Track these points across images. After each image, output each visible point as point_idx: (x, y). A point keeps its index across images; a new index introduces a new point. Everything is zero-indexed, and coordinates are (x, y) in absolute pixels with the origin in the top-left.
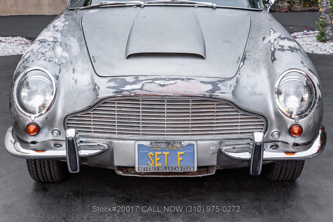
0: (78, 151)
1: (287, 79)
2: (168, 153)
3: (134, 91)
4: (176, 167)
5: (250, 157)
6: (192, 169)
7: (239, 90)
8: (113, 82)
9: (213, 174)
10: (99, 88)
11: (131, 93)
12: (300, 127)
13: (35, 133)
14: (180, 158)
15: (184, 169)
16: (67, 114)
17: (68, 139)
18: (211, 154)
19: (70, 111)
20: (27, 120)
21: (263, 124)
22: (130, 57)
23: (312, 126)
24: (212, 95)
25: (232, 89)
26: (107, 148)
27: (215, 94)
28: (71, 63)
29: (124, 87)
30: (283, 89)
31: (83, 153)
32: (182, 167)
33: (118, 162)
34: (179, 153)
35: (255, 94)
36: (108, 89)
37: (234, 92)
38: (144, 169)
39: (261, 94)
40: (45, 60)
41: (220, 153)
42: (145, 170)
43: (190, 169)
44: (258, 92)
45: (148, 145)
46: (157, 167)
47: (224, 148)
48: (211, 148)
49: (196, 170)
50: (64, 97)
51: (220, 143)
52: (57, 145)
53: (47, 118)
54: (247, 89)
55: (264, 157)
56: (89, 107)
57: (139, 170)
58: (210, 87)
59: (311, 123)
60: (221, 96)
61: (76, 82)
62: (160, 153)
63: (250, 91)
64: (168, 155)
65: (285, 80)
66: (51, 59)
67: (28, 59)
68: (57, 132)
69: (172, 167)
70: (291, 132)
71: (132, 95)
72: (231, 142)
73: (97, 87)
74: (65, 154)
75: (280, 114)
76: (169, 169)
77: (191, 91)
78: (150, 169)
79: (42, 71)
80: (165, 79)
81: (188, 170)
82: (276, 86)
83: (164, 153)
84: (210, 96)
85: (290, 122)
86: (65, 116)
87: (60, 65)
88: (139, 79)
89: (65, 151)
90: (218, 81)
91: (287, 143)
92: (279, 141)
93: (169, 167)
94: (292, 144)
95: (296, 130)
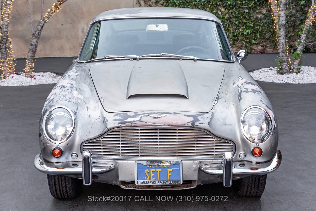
0: (91, 168)
1: (250, 113)
2: (160, 170)
3: (134, 122)
4: (166, 181)
5: (223, 172)
6: (179, 182)
7: (213, 121)
8: (118, 116)
9: (195, 187)
10: (107, 121)
11: (132, 124)
12: (260, 149)
13: (59, 156)
14: (169, 174)
15: (173, 182)
16: (83, 141)
17: (85, 157)
18: (194, 171)
19: (86, 138)
20: (53, 146)
21: (233, 147)
22: (130, 97)
23: (269, 148)
24: (193, 125)
25: (209, 120)
26: (113, 167)
27: (196, 124)
28: (85, 103)
29: (127, 120)
30: (247, 120)
31: (94, 170)
32: (171, 181)
33: (122, 177)
34: (169, 170)
35: (226, 124)
36: (115, 121)
37: (210, 124)
38: (142, 183)
39: (230, 125)
40: (66, 100)
41: (200, 170)
42: (143, 184)
43: (177, 182)
44: (228, 123)
45: (145, 164)
46: (152, 181)
47: (203, 167)
48: (193, 166)
49: (181, 183)
50: (81, 128)
51: (200, 162)
52: (75, 165)
53: (68, 144)
54: (219, 121)
55: (233, 172)
56: (100, 135)
57: (138, 184)
58: (191, 119)
59: (268, 146)
60: (200, 125)
61: (89, 116)
62: (154, 170)
63: (222, 122)
64: (160, 171)
65: (248, 114)
66: (70, 100)
67: (53, 100)
68: (75, 154)
69: (163, 181)
70: (253, 153)
71: (133, 125)
72: (208, 162)
73: (106, 120)
74: (82, 171)
75: (245, 139)
76: (161, 182)
77: (177, 122)
78: (146, 183)
79: (64, 108)
80: (157, 113)
81: (176, 183)
82: (242, 118)
83: (157, 170)
84: (192, 126)
85: (253, 145)
86: (81, 142)
87: (77, 104)
88: (138, 113)
89: (82, 169)
90: (197, 115)
91: (251, 162)
92: (245, 161)
93: (161, 181)
94: (255, 163)
95: (257, 151)
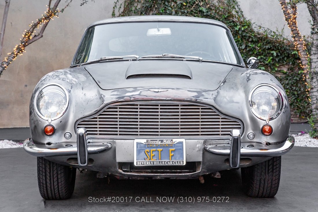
0: (87, 148)
1: (259, 91)
2: (161, 149)
3: (134, 96)
4: (168, 161)
5: (229, 152)
6: (182, 163)
7: (218, 98)
8: (116, 92)
9: (200, 171)
10: (104, 96)
11: (131, 98)
12: (270, 127)
13: (51, 133)
14: (171, 153)
15: (175, 163)
16: (77, 119)
17: (79, 135)
18: (198, 151)
19: (81, 116)
20: (44, 123)
21: (240, 127)
22: (129, 77)
23: (280, 127)
24: (197, 100)
25: (214, 96)
26: (110, 147)
27: (200, 99)
29: (125, 94)
31: (90, 149)
32: (173, 162)
33: (120, 158)
34: (171, 149)
35: (233, 102)
36: (112, 96)
37: (215, 99)
38: (142, 163)
39: (238, 103)
40: (59, 79)
41: (205, 150)
42: (142, 165)
43: (180, 163)
44: (235, 101)
45: (145, 143)
46: (152, 161)
47: (209, 147)
48: (197, 146)
49: (185, 164)
50: (75, 106)
51: (205, 142)
52: (68, 145)
53: (61, 122)
54: (226, 98)
55: (241, 152)
56: (96, 111)
57: (137, 165)
58: (195, 94)
59: (279, 124)
60: (205, 101)
61: (85, 94)
62: (154, 149)
63: (228, 99)
64: (161, 151)
65: (257, 92)
66: (64, 79)
67: (46, 79)
68: (69, 134)
69: (165, 162)
70: (263, 131)
72: (214, 142)
73: (102, 96)
74: (77, 150)
75: (254, 117)
76: (162, 163)
77: (180, 96)
78: (146, 163)
79: (57, 86)
80: (158, 89)
81: (178, 164)
82: (250, 99)
83: (158, 149)
85: (262, 124)
87: (71, 84)
88: (137, 89)
89: (77, 148)
90: (202, 91)
91: (261, 143)
92: (254, 142)
93: (162, 162)
94: (265, 144)
95: (267, 129)
